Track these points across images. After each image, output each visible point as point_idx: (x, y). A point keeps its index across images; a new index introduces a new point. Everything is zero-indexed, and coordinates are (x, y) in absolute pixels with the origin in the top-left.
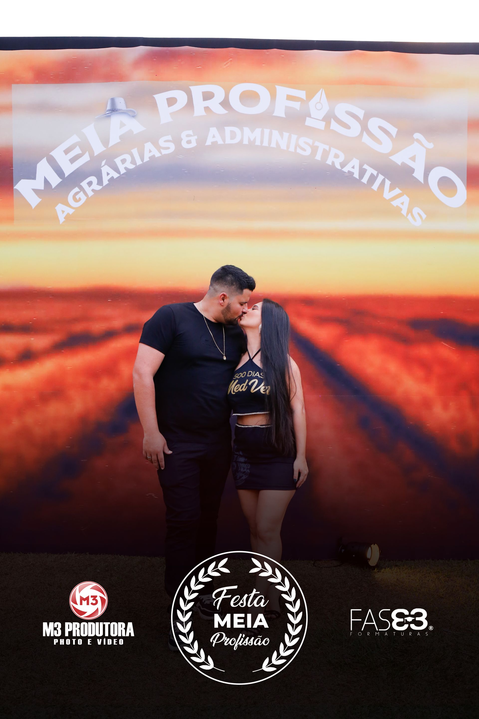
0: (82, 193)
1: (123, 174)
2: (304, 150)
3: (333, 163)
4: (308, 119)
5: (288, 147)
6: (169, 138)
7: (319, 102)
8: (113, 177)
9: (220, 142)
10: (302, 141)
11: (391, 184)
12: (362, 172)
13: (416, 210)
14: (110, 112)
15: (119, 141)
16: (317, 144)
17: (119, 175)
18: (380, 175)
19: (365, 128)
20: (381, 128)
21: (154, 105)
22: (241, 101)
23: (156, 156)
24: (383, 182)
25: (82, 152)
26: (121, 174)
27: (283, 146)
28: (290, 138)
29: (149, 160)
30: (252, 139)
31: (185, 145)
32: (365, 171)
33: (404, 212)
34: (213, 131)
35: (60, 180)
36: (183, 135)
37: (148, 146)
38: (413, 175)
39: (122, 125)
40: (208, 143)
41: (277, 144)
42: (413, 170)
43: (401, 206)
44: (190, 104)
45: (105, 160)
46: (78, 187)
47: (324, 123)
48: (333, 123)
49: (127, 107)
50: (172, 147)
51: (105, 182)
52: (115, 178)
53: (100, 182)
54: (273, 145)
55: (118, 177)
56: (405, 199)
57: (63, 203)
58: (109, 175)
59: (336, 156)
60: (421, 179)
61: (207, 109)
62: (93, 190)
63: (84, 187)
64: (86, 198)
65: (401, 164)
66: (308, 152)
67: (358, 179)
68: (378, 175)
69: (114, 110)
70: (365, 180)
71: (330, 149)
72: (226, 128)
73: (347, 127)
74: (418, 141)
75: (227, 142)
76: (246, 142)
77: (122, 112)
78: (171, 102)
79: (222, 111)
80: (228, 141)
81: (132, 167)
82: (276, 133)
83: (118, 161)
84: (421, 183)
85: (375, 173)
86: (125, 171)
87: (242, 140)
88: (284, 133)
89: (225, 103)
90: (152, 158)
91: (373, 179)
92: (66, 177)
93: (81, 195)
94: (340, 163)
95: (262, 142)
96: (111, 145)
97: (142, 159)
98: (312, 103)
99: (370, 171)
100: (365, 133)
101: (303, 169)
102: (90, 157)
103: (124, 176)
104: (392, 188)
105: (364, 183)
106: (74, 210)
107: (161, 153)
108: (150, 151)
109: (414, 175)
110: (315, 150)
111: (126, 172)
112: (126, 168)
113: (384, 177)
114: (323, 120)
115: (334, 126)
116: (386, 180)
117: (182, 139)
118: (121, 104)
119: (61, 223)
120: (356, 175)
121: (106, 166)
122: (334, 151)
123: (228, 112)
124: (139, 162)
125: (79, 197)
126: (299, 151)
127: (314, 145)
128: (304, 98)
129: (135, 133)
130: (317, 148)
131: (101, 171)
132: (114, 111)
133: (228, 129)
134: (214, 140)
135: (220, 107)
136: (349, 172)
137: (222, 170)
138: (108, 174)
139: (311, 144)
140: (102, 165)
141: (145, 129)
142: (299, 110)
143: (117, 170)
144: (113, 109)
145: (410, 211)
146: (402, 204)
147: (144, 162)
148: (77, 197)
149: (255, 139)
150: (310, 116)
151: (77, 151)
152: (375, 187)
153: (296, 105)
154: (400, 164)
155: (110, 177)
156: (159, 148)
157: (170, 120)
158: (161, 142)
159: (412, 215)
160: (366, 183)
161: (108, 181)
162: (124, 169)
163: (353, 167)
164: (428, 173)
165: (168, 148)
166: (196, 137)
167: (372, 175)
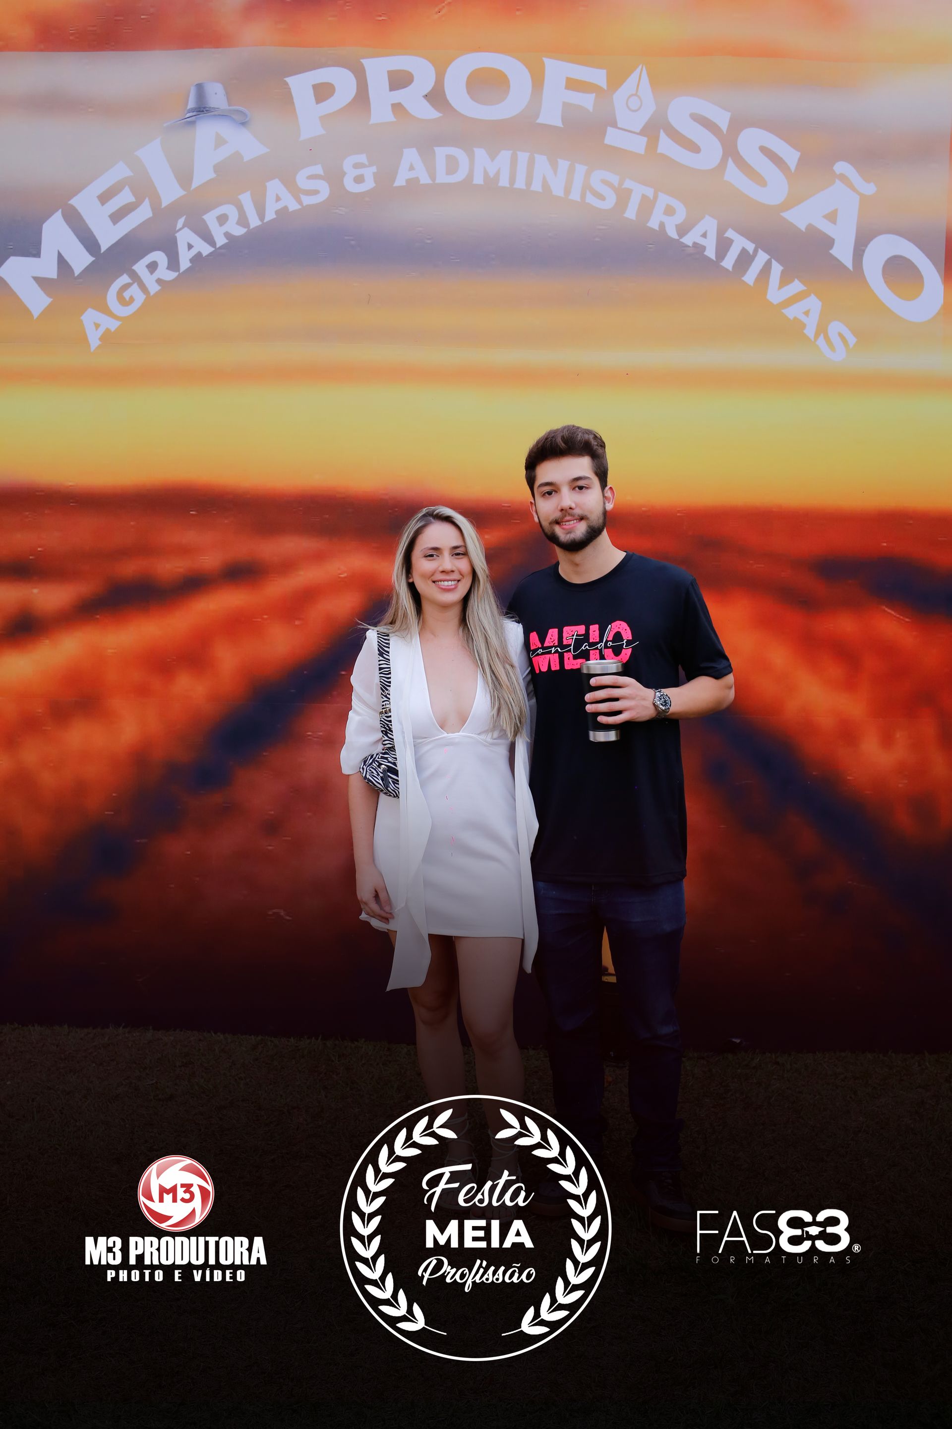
0: (135, 286)
1: (220, 248)
2: (602, 198)
3: (662, 225)
4: (610, 130)
5: (567, 191)
6: (318, 170)
7: (636, 95)
8: (199, 254)
9: (425, 179)
10: (598, 177)
11: (782, 272)
12: (723, 246)
13: (836, 328)
14: (194, 113)
15: (212, 175)
16: (628, 184)
17: (213, 249)
18: (761, 253)
19: (731, 151)
20: (764, 150)
21: (287, 99)
22: (469, 93)
23: (291, 210)
24: (767, 268)
25: (136, 199)
26: (218, 246)
27: (558, 190)
28: (571, 171)
29: (275, 217)
30: (491, 175)
31: (351, 186)
32: (730, 242)
33: (810, 332)
34: (411, 156)
35: (89, 259)
36: (348, 164)
37: (274, 187)
38: (831, 251)
39: (220, 142)
40: (400, 182)
41: (545, 184)
42: (830, 242)
43: (803, 318)
44: (362, 96)
45: (185, 217)
46: (127, 274)
47: (645, 139)
48: (663, 138)
49: (229, 105)
50: (324, 191)
51: (185, 263)
52: (205, 254)
53: (173, 263)
54: (537, 186)
55: (211, 253)
56: (813, 303)
57: (96, 308)
58: (193, 249)
59: (669, 211)
60: (848, 262)
61: (397, 108)
62: (159, 281)
63: (140, 274)
64: (145, 296)
65: (807, 228)
66: (610, 201)
67: (713, 260)
68: (756, 252)
69: (202, 109)
70: (728, 262)
71: (656, 197)
72: (437, 149)
73: (693, 147)
74: (843, 178)
75: (437, 181)
76: (478, 180)
77: (219, 115)
78: (323, 92)
79: (427, 112)
80: (442, 178)
81: (239, 231)
82: (541, 161)
83: (210, 219)
84: (848, 269)
85: (750, 247)
86: (225, 241)
87: (470, 176)
88: (560, 161)
89: (436, 97)
90: (282, 213)
91: (745, 259)
92: (102, 251)
93: (135, 290)
94: (676, 226)
95: (512, 179)
96: (196, 183)
97: (261, 214)
98: (620, 97)
99: (740, 243)
100: (730, 161)
101: (597, 239)
102: (153, 209)
103: (223, 251)
104: (785, 280)
105: (727, 270)
106: (120, 323)
107: (300, 202)
108: (278, 199)
109: (833, 252)
110: (623, 196)
111: (227, 243)
112: (227, 235)
113: (769, 257)
114: (642, 133)
115: (666, 145)
116: (774, 262)
117: (344, 174)
118: (217, 97)
119: (93, 348)
120: (711, 253)
121: (186, 230)
122: (664, 200)
123: (441, 115)
124: (254, 222)
125: (130, 295)
126: (590, 199)
127: (623, 187)
128: (605, 86)
129: (246, 159)
130: (629, 192)
131: (176, 237)
132: (203, 111)
133: (441, 153)
134: (412, 175)
135: (425, 103)
136: (695, 245)
137: (429, 239)
138: (190, 247)
139: (616, 185)
140: (177, 229)
141: (268, 150)
142: (591, 110)
143: (208, 238)
144: (200, 108)
145: (822, 329)
146: (807, 313)
147: (265, 221)
148: (127, 295)
149: (498, 173)
150: (614, 125)
151: (125, 197)
152: (750, 277)
153: (587, 101)
154: (803, 228)
155: (193, 252)
156: (296, 191)
157: (320, 131)
158: (302, 180)
159: (827, 339)
160: (730, 268)
161: (191, 260)
162: (223, 236)
163: (704, 235)
164: (863, 248)
165: (315, 192)
166: (374, 169)
167: (744, 251)
